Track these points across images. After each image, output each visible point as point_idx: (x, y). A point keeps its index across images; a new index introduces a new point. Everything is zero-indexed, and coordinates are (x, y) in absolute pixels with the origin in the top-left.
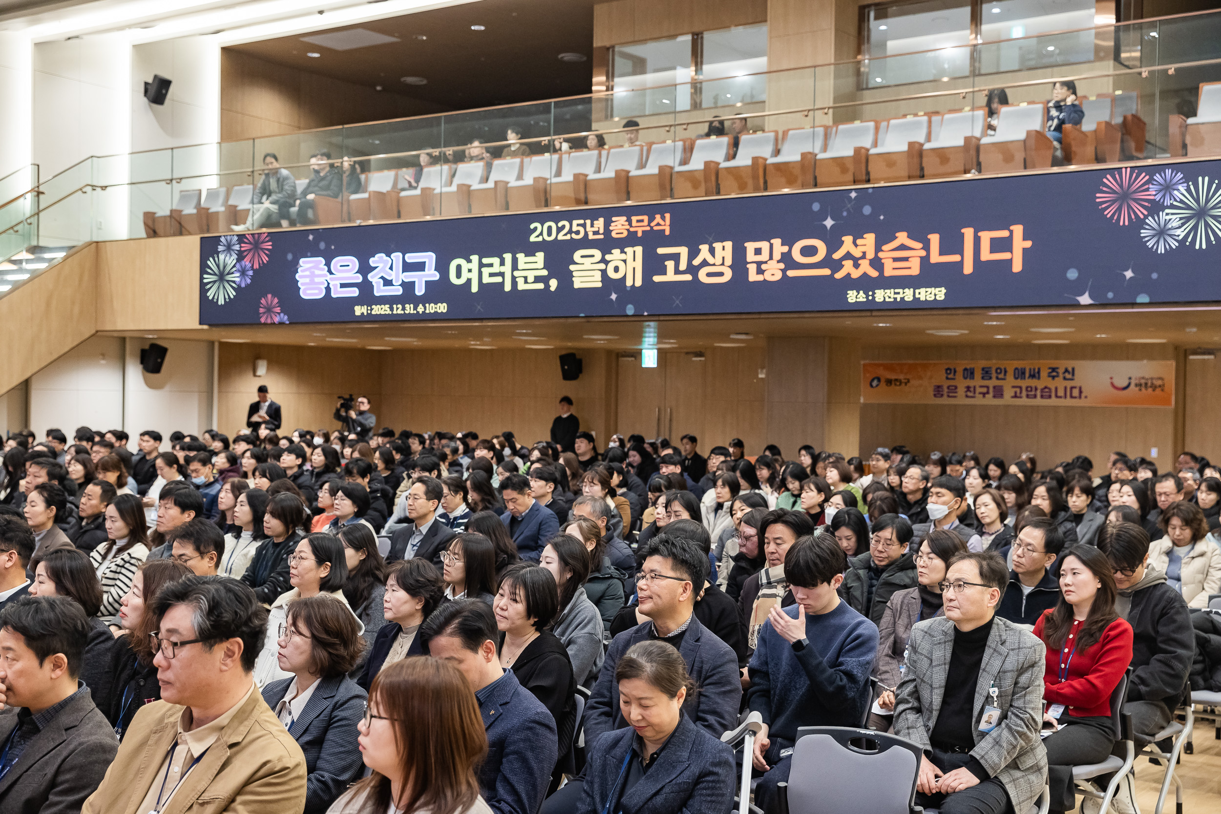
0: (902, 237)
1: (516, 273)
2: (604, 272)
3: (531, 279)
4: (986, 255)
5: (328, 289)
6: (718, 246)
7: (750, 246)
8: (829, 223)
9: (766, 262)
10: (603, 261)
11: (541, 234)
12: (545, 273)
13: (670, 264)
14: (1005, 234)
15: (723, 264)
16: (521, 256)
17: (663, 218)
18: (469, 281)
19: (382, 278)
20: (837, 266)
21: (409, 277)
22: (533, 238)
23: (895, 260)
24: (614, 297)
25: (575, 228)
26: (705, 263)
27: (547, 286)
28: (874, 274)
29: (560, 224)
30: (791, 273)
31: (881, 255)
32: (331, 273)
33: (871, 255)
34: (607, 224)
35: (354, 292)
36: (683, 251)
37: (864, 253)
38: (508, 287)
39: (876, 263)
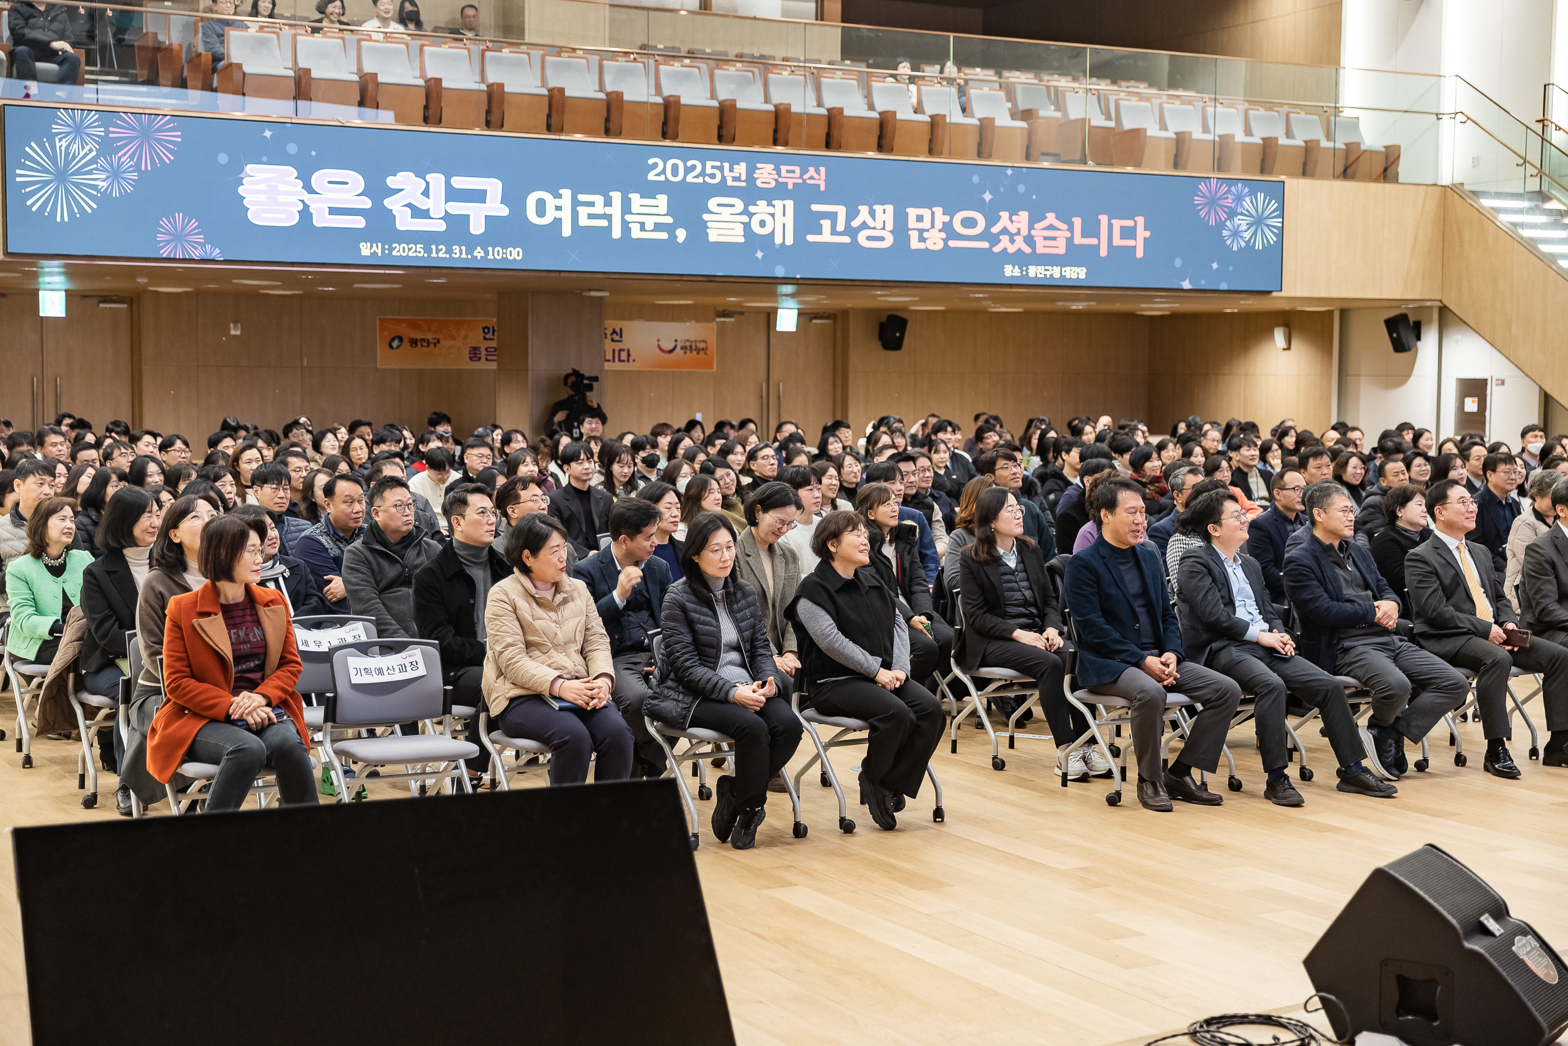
0: (1051, 218)
1: (628, 218)
2: (747, 226)
3: (649, 226)
4: (1117, 241)
5: (305, 213)
6: (878, 208)
7: (912, 212)
8: (988, 197)
9: (928, 230)
10: (746, 212)
11: (663, 172)
12: (669, 220)
13: (826, 224)
14: (1130, 223)
15: (884, 228)
16: (635, 198)
17: (818, 172)
18: (558, 222)
19: (409, 205)
20: (994, 240)
21: (457, 208)
22: (651, 176)
23: (1046, 238)
24: (759, 255)
25: (709, 171)
26: (864, 226)
27: (673, 237)
28: (1028, 250)
29: (689, 164)
30: (953, 244)
31: (1033, 232)
32: (311, 191)
33: (1024, 232)
34: (751, 170)
35: (359, 222)
36: (841, 211)
37: (1019, 230)
38: (616, 233)
39: (1030, 240)
